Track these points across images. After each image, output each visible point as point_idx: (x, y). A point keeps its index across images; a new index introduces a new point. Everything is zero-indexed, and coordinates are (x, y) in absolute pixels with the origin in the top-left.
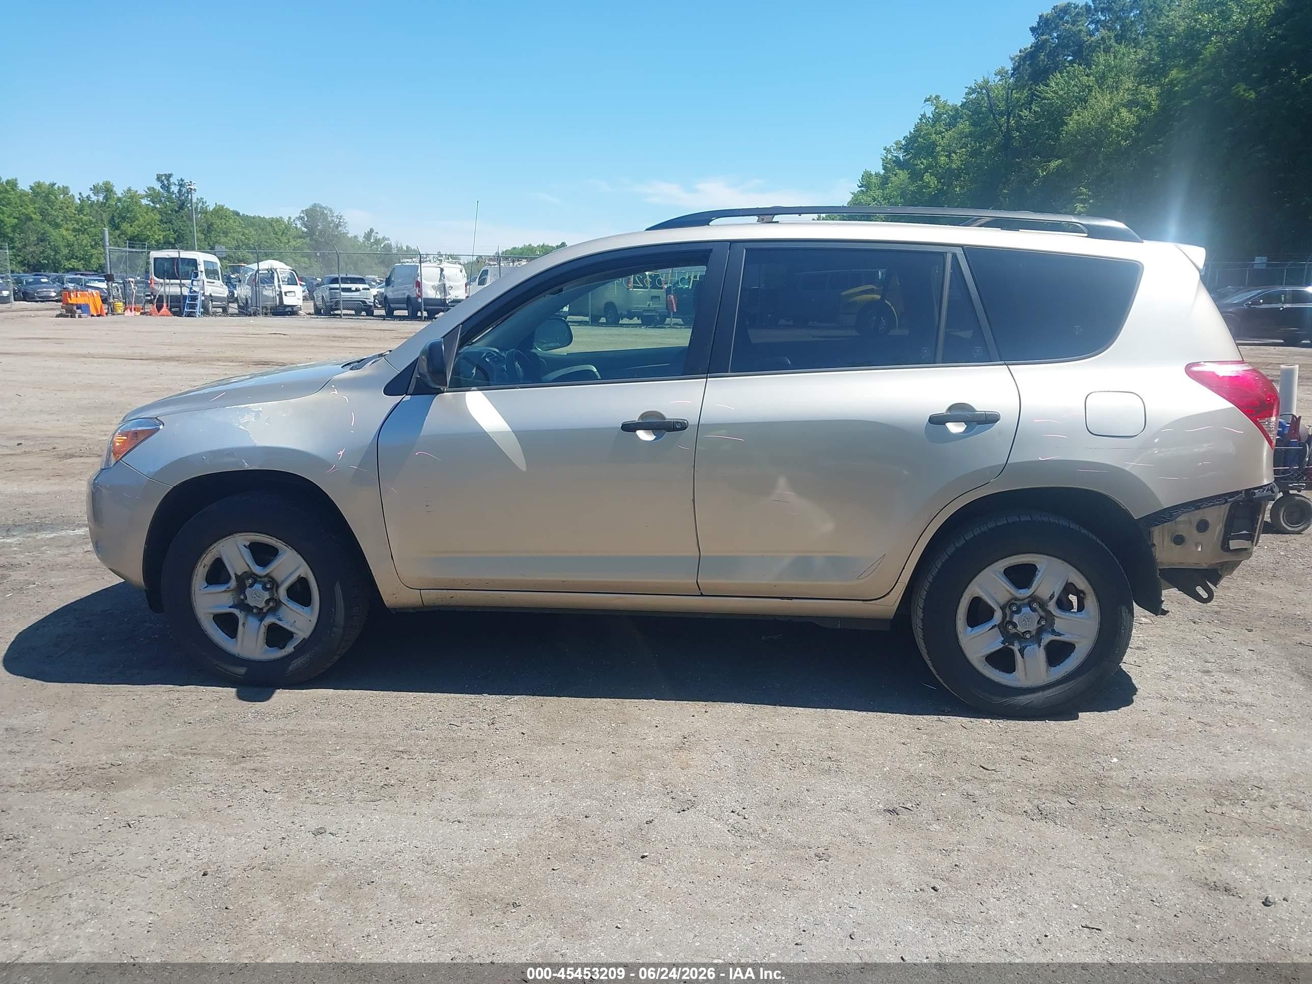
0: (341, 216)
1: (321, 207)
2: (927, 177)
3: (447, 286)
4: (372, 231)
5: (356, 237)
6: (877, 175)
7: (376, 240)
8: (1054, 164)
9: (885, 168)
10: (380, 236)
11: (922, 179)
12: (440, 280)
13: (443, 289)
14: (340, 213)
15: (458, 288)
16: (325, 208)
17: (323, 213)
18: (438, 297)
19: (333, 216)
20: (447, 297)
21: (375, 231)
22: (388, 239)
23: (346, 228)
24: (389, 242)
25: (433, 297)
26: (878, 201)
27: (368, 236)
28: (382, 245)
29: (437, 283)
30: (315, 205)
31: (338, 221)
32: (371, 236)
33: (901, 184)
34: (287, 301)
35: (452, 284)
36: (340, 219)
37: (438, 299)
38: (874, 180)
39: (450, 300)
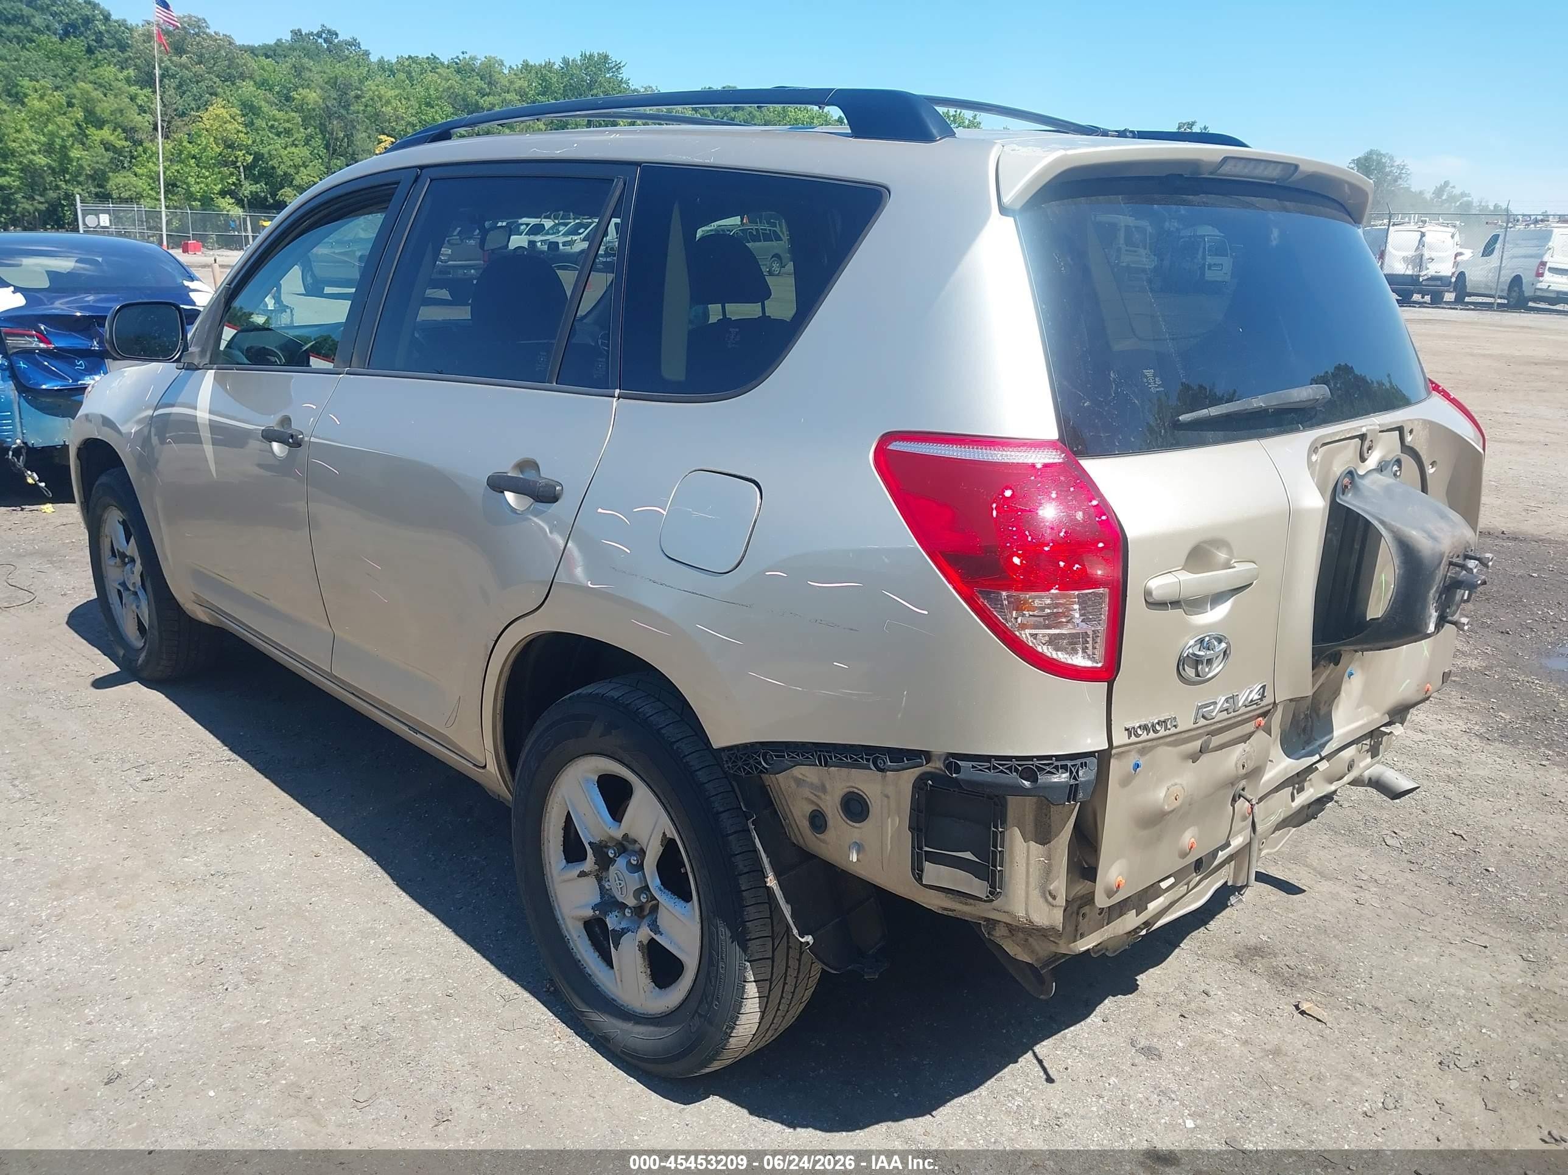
0: (1404, 166)
1: (1379, 154)
3: (1427, 255)
4: (1446, 183)
5: (1421, 193)
7: (1449, 197)
10: (1457, 191)
12: (1417, 248)
13: (1419, 261)
14: (1403, 162)
15: (1442, 260)
16: (1384, 156)
17: (1379, 162)
18: (1409, 272)
19: (1392, 166)
20: (1423, 273)
21: (1451, 185)
22: (1468, 195)
23: (1408, 182)
24: (1470, 199)
25: (1402, 272)
27: (1439, 192)
28: (1458, 203)
29: (1411, 253)
30: (1371, 152)
31: (1399, 172)
32: (1443, 191)
34: (1210, 275)
35: (1434, 255)
36: (1402, 169)
37: (1408, 275)
39: (1426, 277)
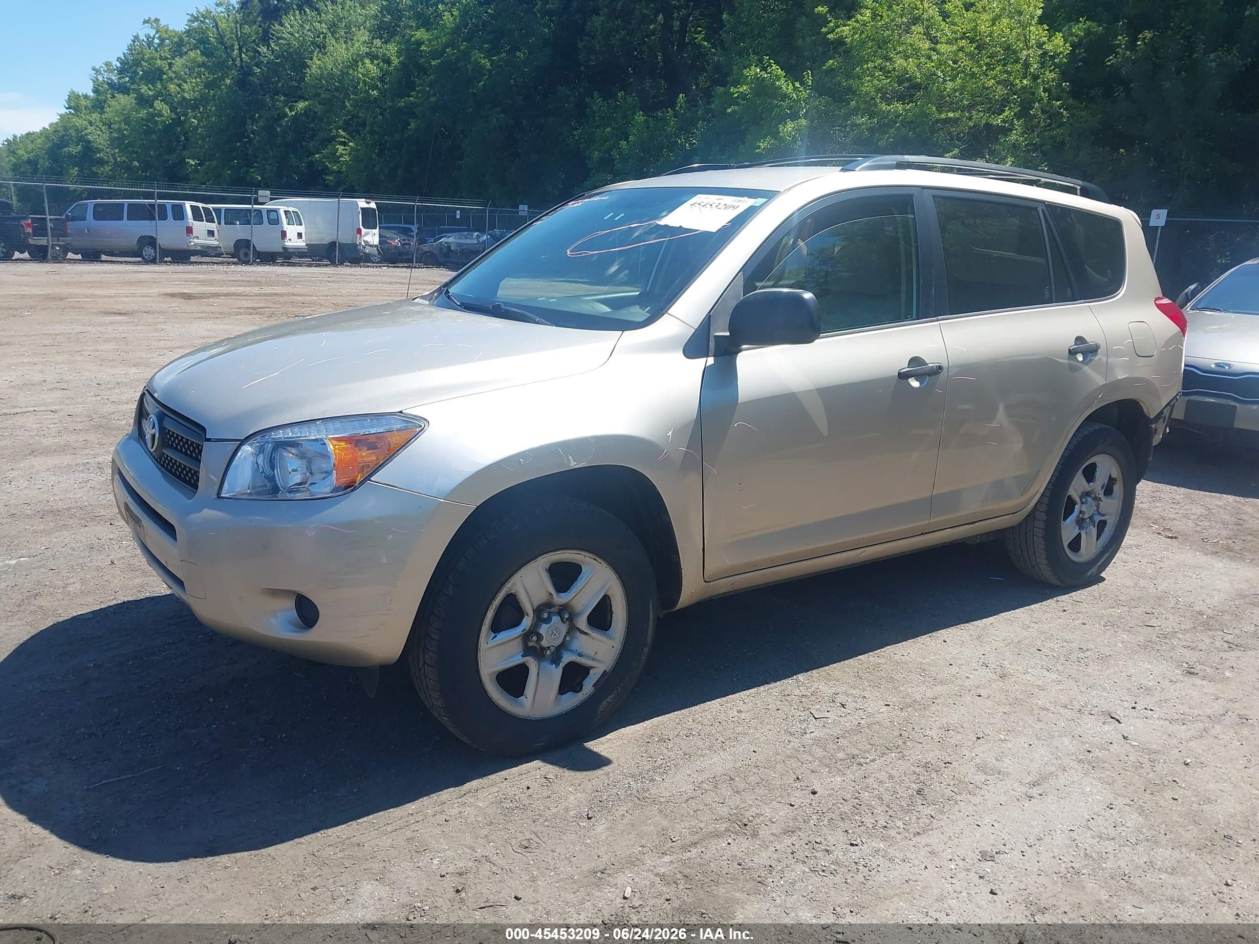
2: (158, 105)
6: (86, 97)
8: (301, 105)
9: (96, 91)
11: (152, 106)
26: (97, 126)
33: (124, 110)
38: (83, 103)
